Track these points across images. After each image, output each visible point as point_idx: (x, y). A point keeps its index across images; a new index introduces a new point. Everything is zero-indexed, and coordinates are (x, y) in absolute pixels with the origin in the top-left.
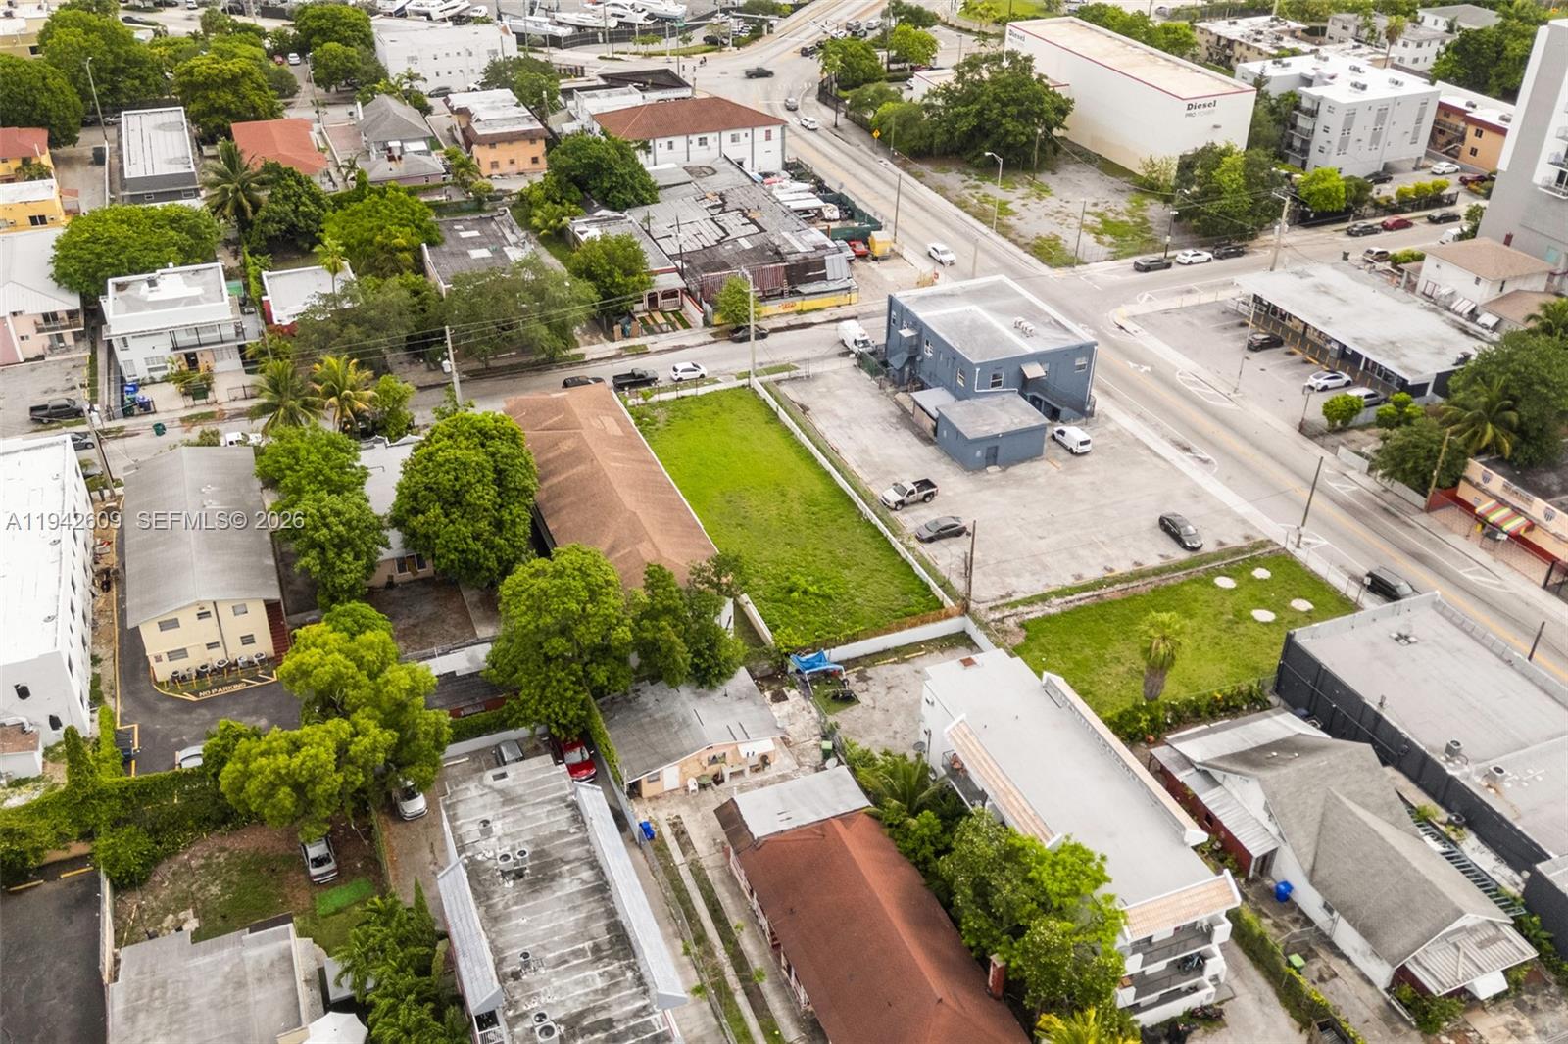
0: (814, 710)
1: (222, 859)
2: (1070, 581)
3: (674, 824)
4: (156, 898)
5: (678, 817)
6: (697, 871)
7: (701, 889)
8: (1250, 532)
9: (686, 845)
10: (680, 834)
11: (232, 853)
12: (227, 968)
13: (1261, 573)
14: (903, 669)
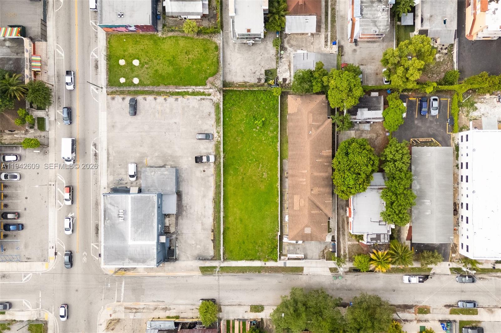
0: (278, 72)
1: (430, 74)
2: (180, 98)
3: (326, 45)
4: (444, 68)
5: (325, 47)
6: (326, 28)
7: (328, 23)
8: (110, 100)
9: (326, 38)
10: (326, 42)
11: (427, 76)
12: (434, 25)
13: (122, 80)
14: (247, 79)
